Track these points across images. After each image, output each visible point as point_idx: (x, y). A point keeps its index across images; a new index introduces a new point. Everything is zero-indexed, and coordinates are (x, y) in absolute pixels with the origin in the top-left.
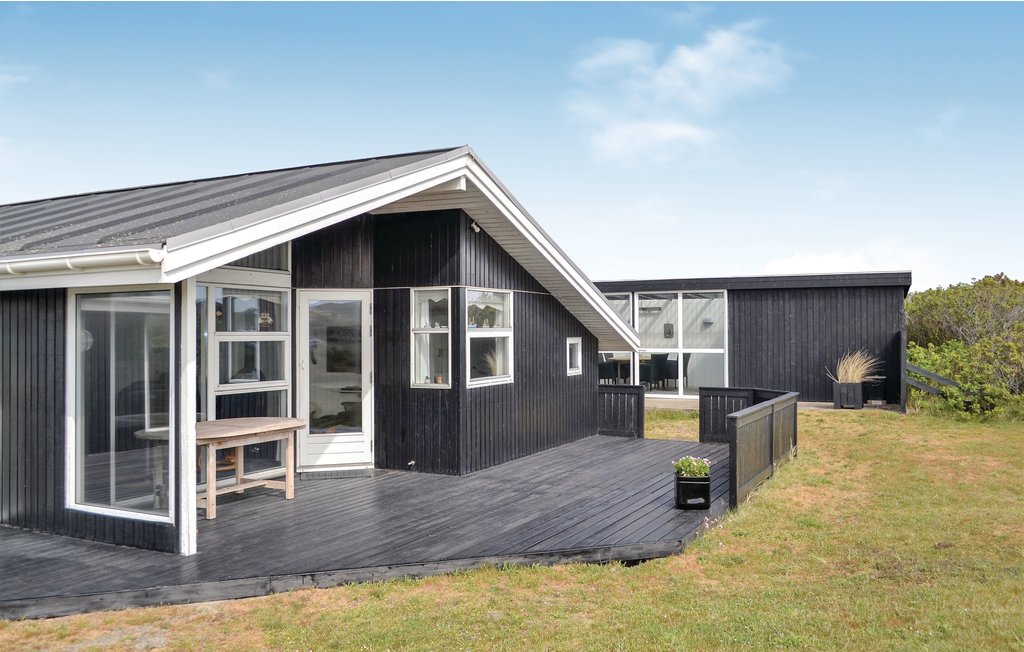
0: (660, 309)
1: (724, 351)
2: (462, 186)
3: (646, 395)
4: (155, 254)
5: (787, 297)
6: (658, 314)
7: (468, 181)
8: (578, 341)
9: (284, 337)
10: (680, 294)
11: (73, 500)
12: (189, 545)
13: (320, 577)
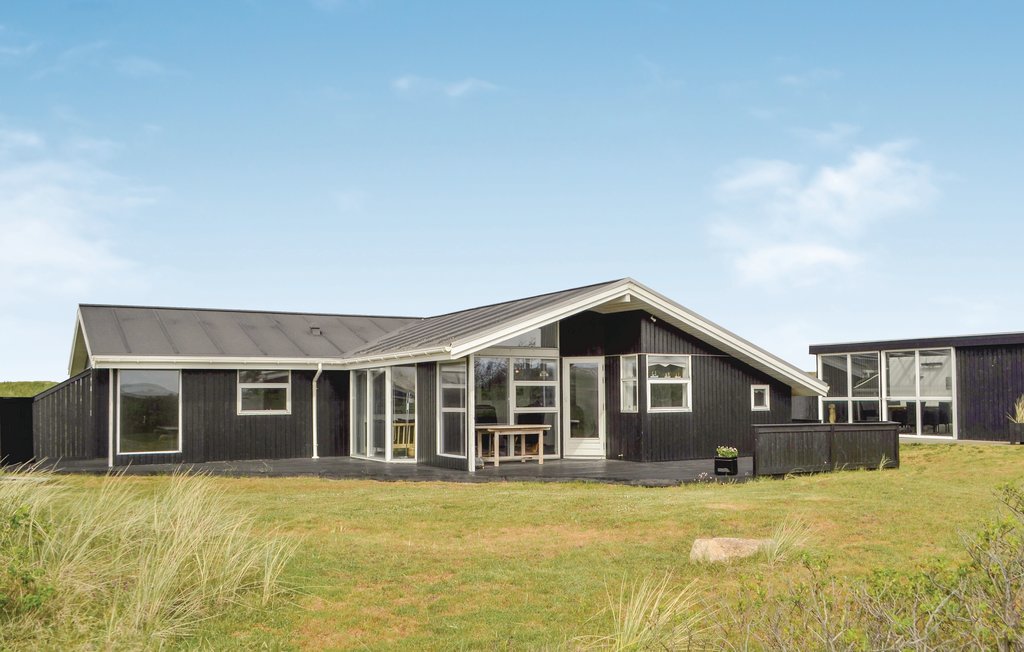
0: (940, 364)
1: (952, 398)
2: (628, 299)
3: (900, 436)
4: (448, 349)
5: (1004, 351)
6: (941, 369)
7: (631, 296)
8: (767, 388)
9: (556, 384)
10: (917, 351)
11: (440, 451)
12: (472, 468)
13: (509, 478)
